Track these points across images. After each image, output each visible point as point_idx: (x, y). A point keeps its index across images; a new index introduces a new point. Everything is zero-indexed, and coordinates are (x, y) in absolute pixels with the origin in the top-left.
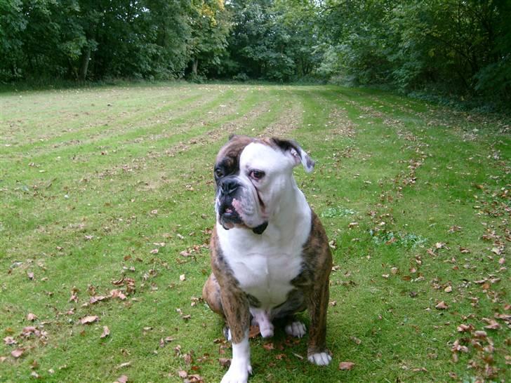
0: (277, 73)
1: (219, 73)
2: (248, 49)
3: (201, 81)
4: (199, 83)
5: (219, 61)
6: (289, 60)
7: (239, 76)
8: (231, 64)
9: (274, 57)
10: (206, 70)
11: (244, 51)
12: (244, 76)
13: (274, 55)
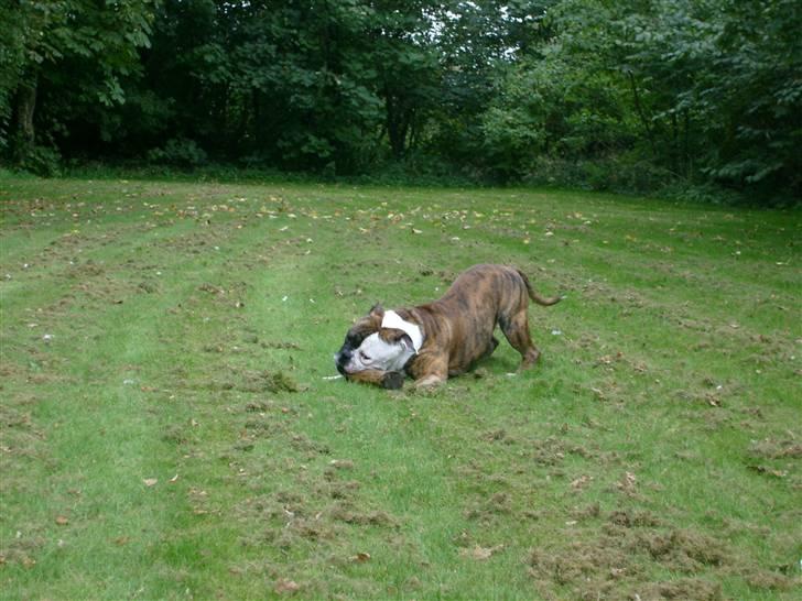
0: (313, 140)
1: (106, 137)
2: (212, 52)
3: (53, 166)
4: (44, 172)
5: (118, 94)
6: (362, 92)
7: (172, 148)
8: (149, 104)
9: (308, 83)
10: (57, 127)
11: (201, 60)
12: (191, 149)
13: (307, 77)
